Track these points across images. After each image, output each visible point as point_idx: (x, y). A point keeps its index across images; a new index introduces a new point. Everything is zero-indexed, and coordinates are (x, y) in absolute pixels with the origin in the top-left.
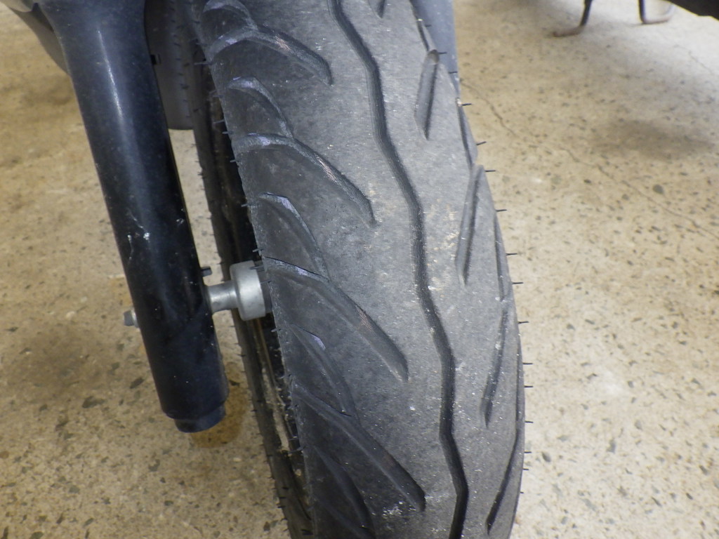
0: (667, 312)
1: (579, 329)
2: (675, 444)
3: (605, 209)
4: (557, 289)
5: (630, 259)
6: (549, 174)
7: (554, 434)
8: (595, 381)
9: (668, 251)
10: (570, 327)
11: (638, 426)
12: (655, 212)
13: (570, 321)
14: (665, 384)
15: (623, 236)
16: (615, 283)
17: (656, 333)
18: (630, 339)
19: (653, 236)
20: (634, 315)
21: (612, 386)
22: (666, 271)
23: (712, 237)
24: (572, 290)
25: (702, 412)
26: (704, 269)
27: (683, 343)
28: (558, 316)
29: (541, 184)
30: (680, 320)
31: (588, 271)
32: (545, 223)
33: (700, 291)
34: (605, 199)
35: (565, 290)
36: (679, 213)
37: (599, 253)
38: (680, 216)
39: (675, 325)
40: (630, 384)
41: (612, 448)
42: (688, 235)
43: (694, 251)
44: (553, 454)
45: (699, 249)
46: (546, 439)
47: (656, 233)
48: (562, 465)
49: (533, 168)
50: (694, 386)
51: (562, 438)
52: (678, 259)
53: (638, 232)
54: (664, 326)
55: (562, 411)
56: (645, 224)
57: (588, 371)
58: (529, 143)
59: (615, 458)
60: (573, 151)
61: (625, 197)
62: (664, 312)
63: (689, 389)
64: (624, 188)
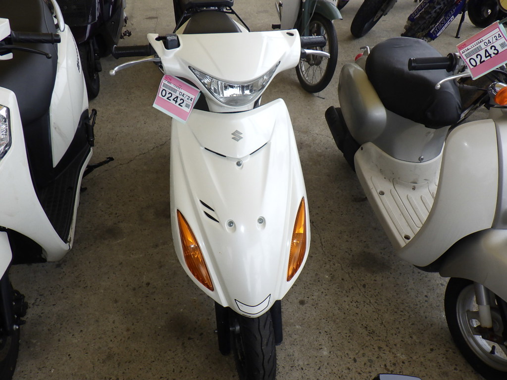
0: (349, 332)
1: (322, 334)
2: (335, 370)
3: (344, 292)
4: (320, 320)
5: (345, 312)
6: (331, 274)
7: (306, 363)
8: (321, 350)
9: (358, 311)
10: (320, 333)
11: (328, 364)
12: (360, 295)
13: (321, 331)
14: (339, 353)
15: (346, 303)
16: (338, 320)
17: (343, 338)
18: (335, 339)
19: (355, 305)
20: (339, 331)
21: (325, 353)
22: (354, 318)
23: (373, 307)
24: (324, 320)
25: (345, 362)
26: (366, 319)
27: (349, 342)
28: (318, 329)
29: (327, 278)
30: (351, 335)
31: (331, 315)
32: (324, 295)
33: (361, 326)
34: (346, 287)
35: (323, 320)
36: (367, 296)
37: (337, 308)
38: (366, 298)
39: (349, 336)
40: (330, 352)
41: (319, 369)
42: (366, 306)
43: (365, 312)
44: (304, 369)
45: (367, 311)
46: (304, 364)
47: (357, 303)
48: (306, 371)
49: (327, 271)
50: (346, 355)
51: (308, 365)
52: (359, 315)
53: (351, 302)
54: (346, 336)
55: (310, 357)
56: (355, 299)
57: (320, 347)
58: (329, 259)
59: (319, 371)
60: (342, 265)
61: (352, 288)
62: (348, 332)
63: (345, 356)
64: (354, 284)
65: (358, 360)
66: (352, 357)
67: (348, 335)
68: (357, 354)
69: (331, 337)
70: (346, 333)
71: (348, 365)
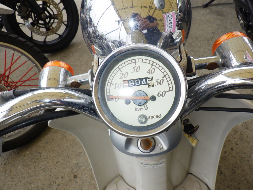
65: (230, 149)
66: (234, 151)
67: (236, 169)
68: (230, 154)
69: (250, 168)
70: (238, 170)
71: (237, 146)
